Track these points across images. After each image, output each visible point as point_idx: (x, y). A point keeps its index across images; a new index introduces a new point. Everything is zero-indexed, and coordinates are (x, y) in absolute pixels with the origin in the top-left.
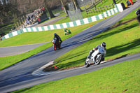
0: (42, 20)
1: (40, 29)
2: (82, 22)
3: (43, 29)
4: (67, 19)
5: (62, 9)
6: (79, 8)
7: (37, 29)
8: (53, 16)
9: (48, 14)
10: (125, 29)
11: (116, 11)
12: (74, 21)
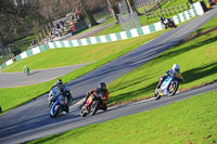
0: (78, 28)
1: (75, 43)
2: (140, 32)
3: (80, 43)
4: (117, 27)
5: (109, 12)
6: (135, 10)
7: (71, 44)
8: (94, 24)
9: (87, 20)
10: (207, 42)
11: (193, 15)
12: (127, 29)
